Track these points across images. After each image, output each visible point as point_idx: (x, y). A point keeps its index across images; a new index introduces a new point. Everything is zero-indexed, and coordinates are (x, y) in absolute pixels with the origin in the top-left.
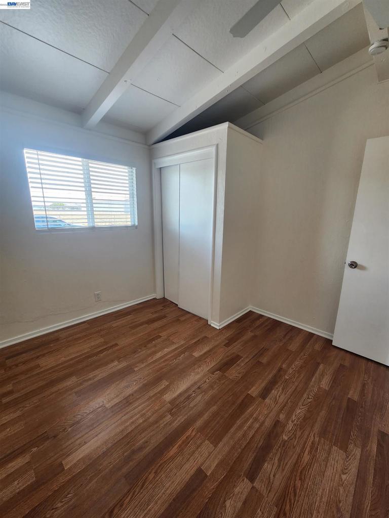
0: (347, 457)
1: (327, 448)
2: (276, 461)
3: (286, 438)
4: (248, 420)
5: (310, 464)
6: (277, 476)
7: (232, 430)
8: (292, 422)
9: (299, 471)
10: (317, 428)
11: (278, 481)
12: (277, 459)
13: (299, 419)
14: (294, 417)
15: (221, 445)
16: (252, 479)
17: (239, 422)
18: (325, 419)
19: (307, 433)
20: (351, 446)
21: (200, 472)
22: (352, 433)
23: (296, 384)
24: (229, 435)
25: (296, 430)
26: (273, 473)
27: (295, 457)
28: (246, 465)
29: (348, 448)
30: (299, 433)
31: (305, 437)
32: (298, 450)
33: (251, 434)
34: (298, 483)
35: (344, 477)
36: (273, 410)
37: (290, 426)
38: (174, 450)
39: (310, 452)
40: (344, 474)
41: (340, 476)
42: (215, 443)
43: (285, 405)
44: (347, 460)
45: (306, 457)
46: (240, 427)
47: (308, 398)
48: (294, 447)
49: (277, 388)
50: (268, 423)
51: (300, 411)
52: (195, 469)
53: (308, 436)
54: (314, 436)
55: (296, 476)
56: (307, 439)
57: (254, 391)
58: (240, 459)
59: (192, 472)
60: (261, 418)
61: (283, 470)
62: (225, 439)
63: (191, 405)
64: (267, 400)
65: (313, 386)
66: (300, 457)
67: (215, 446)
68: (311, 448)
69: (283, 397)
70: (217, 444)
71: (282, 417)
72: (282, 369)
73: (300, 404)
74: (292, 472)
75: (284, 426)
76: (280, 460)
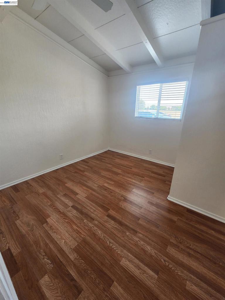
0: (71, 248)
1: (77, 239)
2: (76, 215)
3: (85, 221)
4: (95, 208)
5: (72, 228)
6: (71, 214)
7: (90, 202)
8: (93, 227)
9: (71, 223)
10: (88, 239)
11: (69, 214)
12: (77, 215)
13: (95, 230)
14: (95, 228)
15: (85, 199)
16: (72, 207)
17: (94, 204)
18: (94, 247)
19: (86, 232)
20: (76, 255)
21: (77, 194)
22: (83, 262)
23: (122, 238)
24: (89, 201)
25: (88, 227)
26: (72, 213)
27: (76, 223)
28: (77, 205)
29: (75, 252)
30: (87, 228)
32: (79, 225)
33: (88, 208)
34: (67, 221)
35: (63, 241)
36: (100, 219)
37: (91, 225)
38: (85, 188)
39: (77, 230)
40: (65, 242)
41: (64, 240)
43: (103, 226)
44: (70, 248)
45: (75, 227)
46: (92, 205)
47: (110, 242)
48: (80, 223)
49: (116, 225)
50: (93, 215)
51: (99, 233)
54: (84, 235)
55: (69, 220)
56: (83, 231)
57: (112, 212)
58: (79, 204)
59: (78, 192)
60: (96, 213)
61: (72, 217)
62: (87, 200)
63: (102, 191)
64: (106, 217)
65: (122, 251)
66: (76, 225)
67: (85, 197)
69: (109, 226)
70: (86, 198)
71: (96, 222)
72: (137, 232)
73: (105, 235)
74: (71, 220)
75: (91, 222)
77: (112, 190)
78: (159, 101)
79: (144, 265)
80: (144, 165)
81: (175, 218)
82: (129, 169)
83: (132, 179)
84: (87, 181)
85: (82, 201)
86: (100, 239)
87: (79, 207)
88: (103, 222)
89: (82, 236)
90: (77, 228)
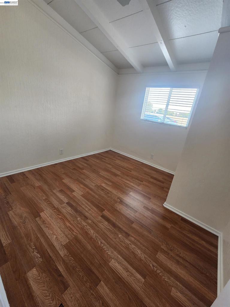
0: (62, 245)
1: (69, 236)
2: (70, 212)
3: (78, 219)
4: (90, 207)
5: (65, 224)
7: (86, 201)
8: (86, 225)
9: (64, 219)
10: (80, 237)
11: (64, 211)
12: (71, 212)
13: (87, 229)
14: (88, 227)
16: (66, 203)
17: (89, 203)
18: (85, 246)
19: (79, 230)
20: (66, 251)
22: (73, 259)
23: (114, 240)
24: (84, 200)
25: (81, 225)
26: (67, 210)
27: (70, 220)
28: (72, 202)
29: (65, 248)
30: (79, 226)
31: (77, 228)
32: (72, 222)
33: (83, 207)
34: (60, 217)
35: (55, 236)
36: (94, 219)
38: (82, 186)
39: (69, 227)
40: (56, 237)
42: (82, 196)
43: (96, 225)
44: (61, 244)
45: (68, 224)
46: (87, 204)
47: (101, 243)
48: (73, 221)
49: (109, 226)
50: (87, 214)
51: (92, 232)
52: (75, 190)
53: (77, 230)
54: (76, 233)
55: (63, 217)
57: (106, 213)
58: (75, 201)
60: (90, 212)
61: (66, 213)
62: (83, 198)
63: (99, 191)
64: (100, 218)
65: (112, 253)
66: (69, 222)
68: (71, 228)
69: (102, 227)
71: (90, 221)
72: (129, 236)
73: (97, 235)
74: (65, 216)
75: (84, 221)
76: (70, 213)
77: (109, 191)
78: (167, 105)
79: (133, 268)
80: (144, 169)
81: (168, 226)
82: (128, 171)
83: (131, 182)
84: (85, 179)
85: (78, 199)
86: (91, 238)
87: (74, 204)
88: (96, 221)
89: (74, 233)
90: (70, 225)
